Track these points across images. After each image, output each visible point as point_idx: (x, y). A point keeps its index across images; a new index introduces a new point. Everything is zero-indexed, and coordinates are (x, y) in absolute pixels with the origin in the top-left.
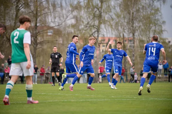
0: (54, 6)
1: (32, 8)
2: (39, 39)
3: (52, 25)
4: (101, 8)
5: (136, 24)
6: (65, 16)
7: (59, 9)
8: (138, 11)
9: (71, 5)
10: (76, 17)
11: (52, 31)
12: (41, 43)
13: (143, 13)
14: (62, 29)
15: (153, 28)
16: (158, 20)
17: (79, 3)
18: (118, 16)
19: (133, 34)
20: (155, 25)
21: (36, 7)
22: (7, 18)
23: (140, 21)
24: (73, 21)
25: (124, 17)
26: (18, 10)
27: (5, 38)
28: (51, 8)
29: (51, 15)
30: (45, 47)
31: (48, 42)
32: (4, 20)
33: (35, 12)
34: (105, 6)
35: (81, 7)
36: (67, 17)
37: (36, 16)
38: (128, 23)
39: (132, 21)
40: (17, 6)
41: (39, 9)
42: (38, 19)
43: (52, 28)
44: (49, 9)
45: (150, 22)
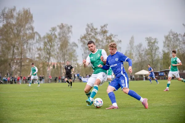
0: (30, 50)
1: (20, 50)
2: (23, 64)
3: (28, 57)
4: (50, 49)
5: (66, 57)
6: (34, 53)
7: (31, 50)
8: (67, 51)
9: (37, 48)
10: (39, 54)
11: (28, 60)
12: (24, 66)
13: (68, 52)
14: (33, 59)
15: (73, 58)
16: (75, 55)
17: (41, 47)
18: (58, 53)
19: (65, 61)
20: (74, 57)
21: (21, 49)
22: (9, 55)
23: (68, 55)
24: (38, 56)
25: (61, 54)
26: (14, 51)
27: (8, 64)
28: (28, 50)
29: (28, 53)
30: (25, 67)
31: (27, 65)
32: (8, 55)
33: (21, 52)
34: (52, 49)
35: (41, 49)
36: (35, 54)
37: (21, 54)
38: (62, 56)
39: (64, 55)
40: (13, 49)
41: (23, 51)
42: (22, 55)
43: (28, 59)
44: (27, 50)
45: (72, 56)
